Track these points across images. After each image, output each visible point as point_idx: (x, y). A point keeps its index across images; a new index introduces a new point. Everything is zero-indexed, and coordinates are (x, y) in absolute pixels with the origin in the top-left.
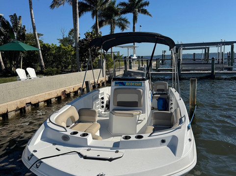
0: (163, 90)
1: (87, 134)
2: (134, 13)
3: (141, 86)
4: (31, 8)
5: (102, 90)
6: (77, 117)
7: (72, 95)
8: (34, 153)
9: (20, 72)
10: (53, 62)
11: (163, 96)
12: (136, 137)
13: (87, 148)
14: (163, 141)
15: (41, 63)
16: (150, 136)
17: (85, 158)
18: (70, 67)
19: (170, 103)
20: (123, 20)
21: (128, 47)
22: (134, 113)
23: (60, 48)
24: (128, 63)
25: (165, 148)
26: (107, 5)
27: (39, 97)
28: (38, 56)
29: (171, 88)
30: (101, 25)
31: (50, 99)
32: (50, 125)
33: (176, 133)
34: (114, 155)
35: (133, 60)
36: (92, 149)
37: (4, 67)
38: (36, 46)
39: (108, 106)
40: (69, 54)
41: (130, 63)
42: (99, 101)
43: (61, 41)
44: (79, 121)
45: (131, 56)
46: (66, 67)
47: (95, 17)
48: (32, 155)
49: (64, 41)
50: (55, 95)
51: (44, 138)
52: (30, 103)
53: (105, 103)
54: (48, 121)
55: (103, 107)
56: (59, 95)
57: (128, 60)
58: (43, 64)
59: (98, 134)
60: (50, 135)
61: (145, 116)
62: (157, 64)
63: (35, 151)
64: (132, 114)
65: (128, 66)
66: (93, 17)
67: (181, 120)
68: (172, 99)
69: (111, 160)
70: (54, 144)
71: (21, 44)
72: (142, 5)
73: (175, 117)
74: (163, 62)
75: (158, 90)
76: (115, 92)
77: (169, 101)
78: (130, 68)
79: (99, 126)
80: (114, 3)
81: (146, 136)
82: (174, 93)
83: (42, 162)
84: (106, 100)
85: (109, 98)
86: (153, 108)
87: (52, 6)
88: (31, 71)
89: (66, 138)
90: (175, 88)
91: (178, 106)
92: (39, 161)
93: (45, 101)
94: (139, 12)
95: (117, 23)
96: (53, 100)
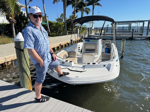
0: (108, 44)
1: (72, 62)
2: (93, 5)
3: (97, 42)
4: (43, 3)
5: (79, 44)
7: (64, 46)
10: (54, 30)
11: (108, 47)
12: (92, 64)
13: (72, 67)
14: (104, 66)
15: (48, 31)
16: (99, 63)
18: (62, 33)
19: (111, 51)
20: (88, 9)
21: (90, 23)
23: (57, 23)
25: (105, 68)
26: (80, 1)
29: (112, 43)
30: (77, 11)
31: (54, 48)
34: (83, 70)
35: (92, 29)
36: (74, 67)
38: (46, 22)
40: (62, 27)
41: (91, 31)
42: (77, 49)
44: (68, 57)
45: (92, 27)
46: (60, 33)
47: (74, 7)
49: (59, 20)
50: (56, 46)
53: (80, 50)
56: (58, 46)
57: (90, 30)
58: (50, 31)
61: (98, 56)
62: (104, 32)
64: (92, 55)
65: (90, 33)
67: (114, 57)
68: (112, 48)
74: (107, 31)
75: (106, 44)
78: (91, 34)
79: (77, 59)
80: (83, 0)
81: (97, 64)
82: (113, 46)
83: (54, 71)
84: (81, 48)
86: (102, 53)
90: (114, 43)
91: (114, 52)
94: (96, 5)
95: (85, 11)
96: (56, 48)
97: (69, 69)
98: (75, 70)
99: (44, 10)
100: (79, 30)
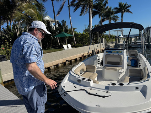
0: (134, 55)
1: (90, 80)
2: (122, 13)
3: (122, 53)
4: (70, 16)
5: (99, 55)
6: (85, 69)
7: (87, 56)
8: (64, 88)
9: (65, 46)
10: (80, 41)
11: (135, 59)
12: (119, 84)
13: (90, 88)
14: (137, 88)
15: (74, 42)
16: (128, 84)
17: (89, 94)
18: (87, 43)
19: (139, 63)
20: (116, 17)
21: (117, 31)
22: (117, 68)
23: (83, 34)
24: (117, 39)
26: (107, 10)
27: (72, 58)
28: (73, 38)
29: (140, 54)
30: (103, 20)
31: (77, 59)
32: (72, 73)
33: (145, 83)
34: (106, 94)
36: (93, 88)
37: (59, 44)
38: (72, 34)
39: (102, 63)
40: (87, 37)
41: (119, 39)
42: (97, 61)
43: (84, 31)
45: (120, 35)
46: (85, 43)
47: (100, 17)
48: (63, 89)
49: (86, 31)
51: (69, 80)
52: (68, 60)
53: (100, 61)
54: (71, 71)
55: (99, 63)
56: (81, 56)
57: (117, 38)
58: (75, 42)
59: (96, 79)
60: (72, 78)
62: (135, 40)
63: (64, 87)
64: (116, 69)
65: (117, 41)
66: (99, 17)
67: (148, 75)
68: (141, 60)
69: (104, 97)
70: (74, 84)
71: (65, 34)
72: (127, 8)
73: (144, 72)
74: (139, 38)
75: (131, 55)
76: (106, 56)
77: (138, 61)
78: (119, 42)
79: (97, 74)
80: (110, 9)
81: (125, 84)
82: (142, 57)
83: (67, 93)
84: (101, 60)
85: (102, 59)
86: (128, 65)
87: (80, 15)
88: (69, 46)
89: (79, 81)
90: (142, 54)
91: (146, 65)
92: (66, 93)
93: (74, 59)
94: (124, 12)
95: (112, 19)
96: (78, 59)
97: (87, 90)
98: (95, 94)
99: (71, 22)
100: (104, 39)
